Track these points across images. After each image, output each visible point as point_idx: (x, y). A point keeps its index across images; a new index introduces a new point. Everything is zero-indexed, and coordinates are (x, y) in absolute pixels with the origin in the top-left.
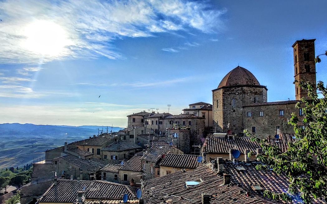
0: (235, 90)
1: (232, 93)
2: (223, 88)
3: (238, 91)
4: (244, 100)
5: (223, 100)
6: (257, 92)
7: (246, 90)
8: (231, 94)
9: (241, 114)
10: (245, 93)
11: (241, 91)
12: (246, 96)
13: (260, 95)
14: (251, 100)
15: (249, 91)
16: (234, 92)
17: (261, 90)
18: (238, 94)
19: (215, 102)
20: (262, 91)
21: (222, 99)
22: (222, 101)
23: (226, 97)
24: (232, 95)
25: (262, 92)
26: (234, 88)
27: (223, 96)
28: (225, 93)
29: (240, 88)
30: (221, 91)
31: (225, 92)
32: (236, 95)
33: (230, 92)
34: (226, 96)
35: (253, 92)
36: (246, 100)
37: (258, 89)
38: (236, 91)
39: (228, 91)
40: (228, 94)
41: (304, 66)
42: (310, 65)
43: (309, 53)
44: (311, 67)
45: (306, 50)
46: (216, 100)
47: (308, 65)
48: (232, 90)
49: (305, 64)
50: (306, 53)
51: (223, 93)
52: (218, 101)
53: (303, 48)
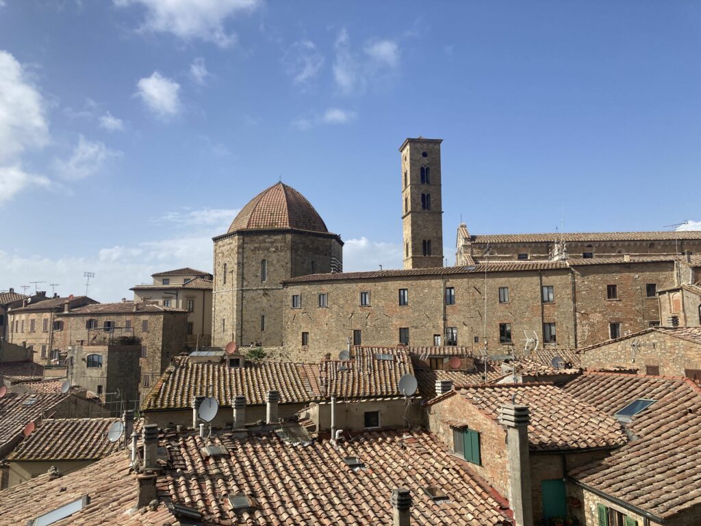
0: (269, 240)
1: (260, 247)
2: (240, 233)
3: (274, 242)
5: (239, 263)
6: (318, 248)
8: (259, 250)
11: (283, 244)
13: (325, 255)
14: (305, 266)
15: (301, 246)
16: (268, 245)
17: (328, 244)
18: (274, 252)
19: (220, 269)
20: (331, 246)
21: (236, 262)
22: (236, 267)
23: (247, 258)
24: (261, 255)
25: (330, 249)
26: (267, 236)
27: (238, 253)
28: (245, 246)
29: (279, 237)
30: (234, 242)
31: (245, 244)
32: (270, 252)
33: (256, 245)
34: (246, 256)
35: (311, 246)
37: (320, 241)
38: (272, 243)
39: (252, 241)
40: (252, 250)
41: (421, 196)
42: (431, 196)
43: (431, 168)
44: (432, 199)
45: (425, 161)
46: (222, 265)
47: (429, 195)
48: (261, 238)
49: (422, 190)
50: (425, 168)
51: (239, 247)
52: (227, 266)
53: (419, 157)
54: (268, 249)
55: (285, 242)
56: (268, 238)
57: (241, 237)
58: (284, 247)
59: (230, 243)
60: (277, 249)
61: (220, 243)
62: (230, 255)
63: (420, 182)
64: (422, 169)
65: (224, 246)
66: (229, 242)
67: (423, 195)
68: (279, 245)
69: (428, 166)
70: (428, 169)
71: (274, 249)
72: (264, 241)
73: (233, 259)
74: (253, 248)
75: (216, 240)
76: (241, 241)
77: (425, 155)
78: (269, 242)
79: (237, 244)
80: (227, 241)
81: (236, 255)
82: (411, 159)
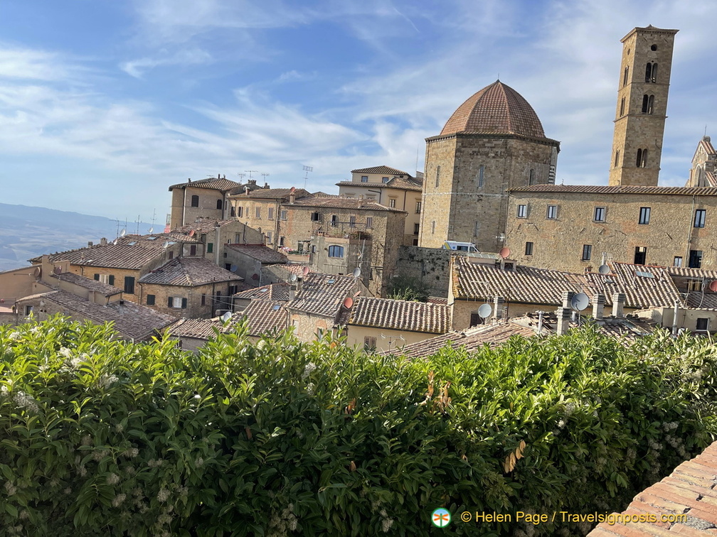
0: (489, 145)
1: (479, 152)
2: (459, 135)
3: (494, 147)
4: (507, 172)
5: (455, 167)
6: (538, 156)
7: (515, 148)
8: (477, 155)
9: (497, 209)
10: (511, 155)
11: (504, 150)
12: (513, 163)
13: (545, 163)
14: (524, 174)
15: (522, 152)
16: (487, 150)
17: (549, 152)
18: (494, 157)
19: (433, 172)
20: (551, 154)
21: (453, 166)
22: (452, 171)
23: (464, 162)
24: (480, 159)
25: (550, 157)
26: (487, 140)
27: (456, 156)
28: (463, 149)
29: (501, 142)
30: (452, 145)
31: (464, 147)
32: (489, 157)
33: (474, 150)
34: (462, 160)
35: (531, 153)
36: (512, 174)
37: (541, 148)
38: (491, 147)
39: (471, 145)
40: (471, 155)
41: (643, 97)
42: (656, 96)
43: (659, 64)
44: (656, 101)
45: (654, 55)
46: (435, 167)
47: (652, 96)
48: (480, 143)
49: (645, 91)
50: (653, 64)
51: (457, 151)
52: (441, 169)
53: (646, 51)
54: (487, 154)
55: (506, 148)
56: (488, 142)
57: (461, 140)
58: (504, 152)
59: (447, 146)
60: (496, 155)
61: (434, 144)
62: (446, 158)
63: (644, 80)
64: (649, 65)
65: (438, 148)
66: (445, 144)
67: (646, 97)
68: (499, 150)
69: (656, 62)
70: (656, 64)
71: (493, 155)
72: (484, 146)
73: (449, 162)
74: (471, 152)
75: (429, 141)
76: (460, 144)
77: (654, 48)
78: (488, 147)
79: (455, 147)
80: (442, 142)
81: (453, 159)
82: (636, 53)
